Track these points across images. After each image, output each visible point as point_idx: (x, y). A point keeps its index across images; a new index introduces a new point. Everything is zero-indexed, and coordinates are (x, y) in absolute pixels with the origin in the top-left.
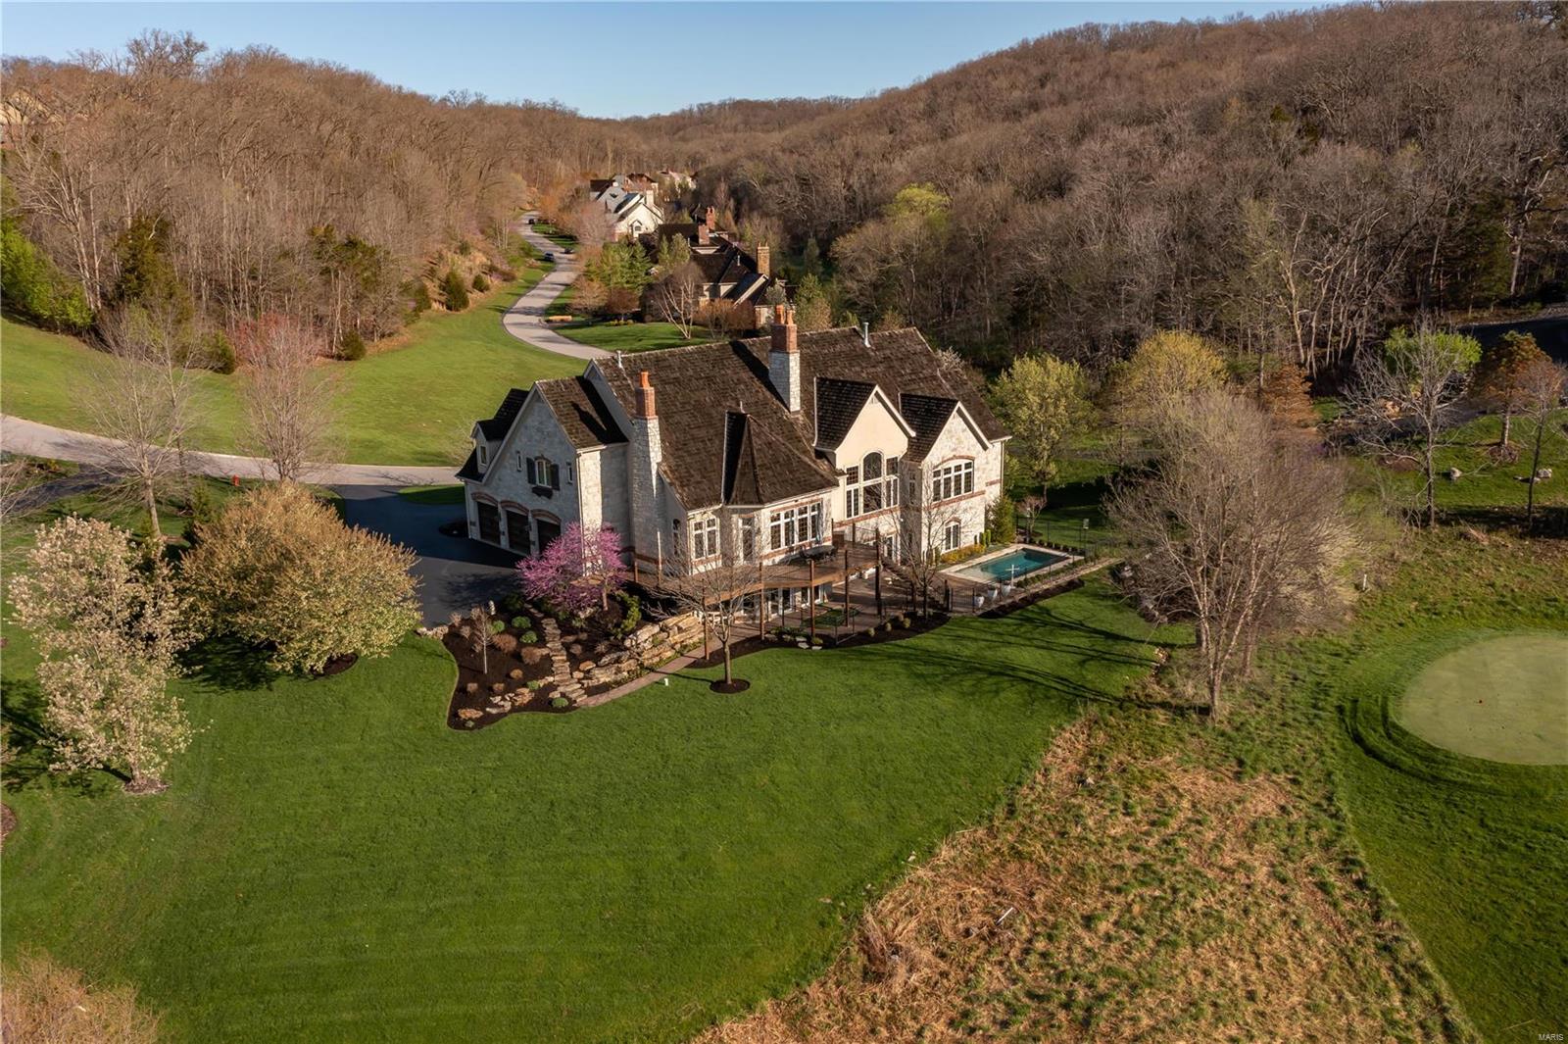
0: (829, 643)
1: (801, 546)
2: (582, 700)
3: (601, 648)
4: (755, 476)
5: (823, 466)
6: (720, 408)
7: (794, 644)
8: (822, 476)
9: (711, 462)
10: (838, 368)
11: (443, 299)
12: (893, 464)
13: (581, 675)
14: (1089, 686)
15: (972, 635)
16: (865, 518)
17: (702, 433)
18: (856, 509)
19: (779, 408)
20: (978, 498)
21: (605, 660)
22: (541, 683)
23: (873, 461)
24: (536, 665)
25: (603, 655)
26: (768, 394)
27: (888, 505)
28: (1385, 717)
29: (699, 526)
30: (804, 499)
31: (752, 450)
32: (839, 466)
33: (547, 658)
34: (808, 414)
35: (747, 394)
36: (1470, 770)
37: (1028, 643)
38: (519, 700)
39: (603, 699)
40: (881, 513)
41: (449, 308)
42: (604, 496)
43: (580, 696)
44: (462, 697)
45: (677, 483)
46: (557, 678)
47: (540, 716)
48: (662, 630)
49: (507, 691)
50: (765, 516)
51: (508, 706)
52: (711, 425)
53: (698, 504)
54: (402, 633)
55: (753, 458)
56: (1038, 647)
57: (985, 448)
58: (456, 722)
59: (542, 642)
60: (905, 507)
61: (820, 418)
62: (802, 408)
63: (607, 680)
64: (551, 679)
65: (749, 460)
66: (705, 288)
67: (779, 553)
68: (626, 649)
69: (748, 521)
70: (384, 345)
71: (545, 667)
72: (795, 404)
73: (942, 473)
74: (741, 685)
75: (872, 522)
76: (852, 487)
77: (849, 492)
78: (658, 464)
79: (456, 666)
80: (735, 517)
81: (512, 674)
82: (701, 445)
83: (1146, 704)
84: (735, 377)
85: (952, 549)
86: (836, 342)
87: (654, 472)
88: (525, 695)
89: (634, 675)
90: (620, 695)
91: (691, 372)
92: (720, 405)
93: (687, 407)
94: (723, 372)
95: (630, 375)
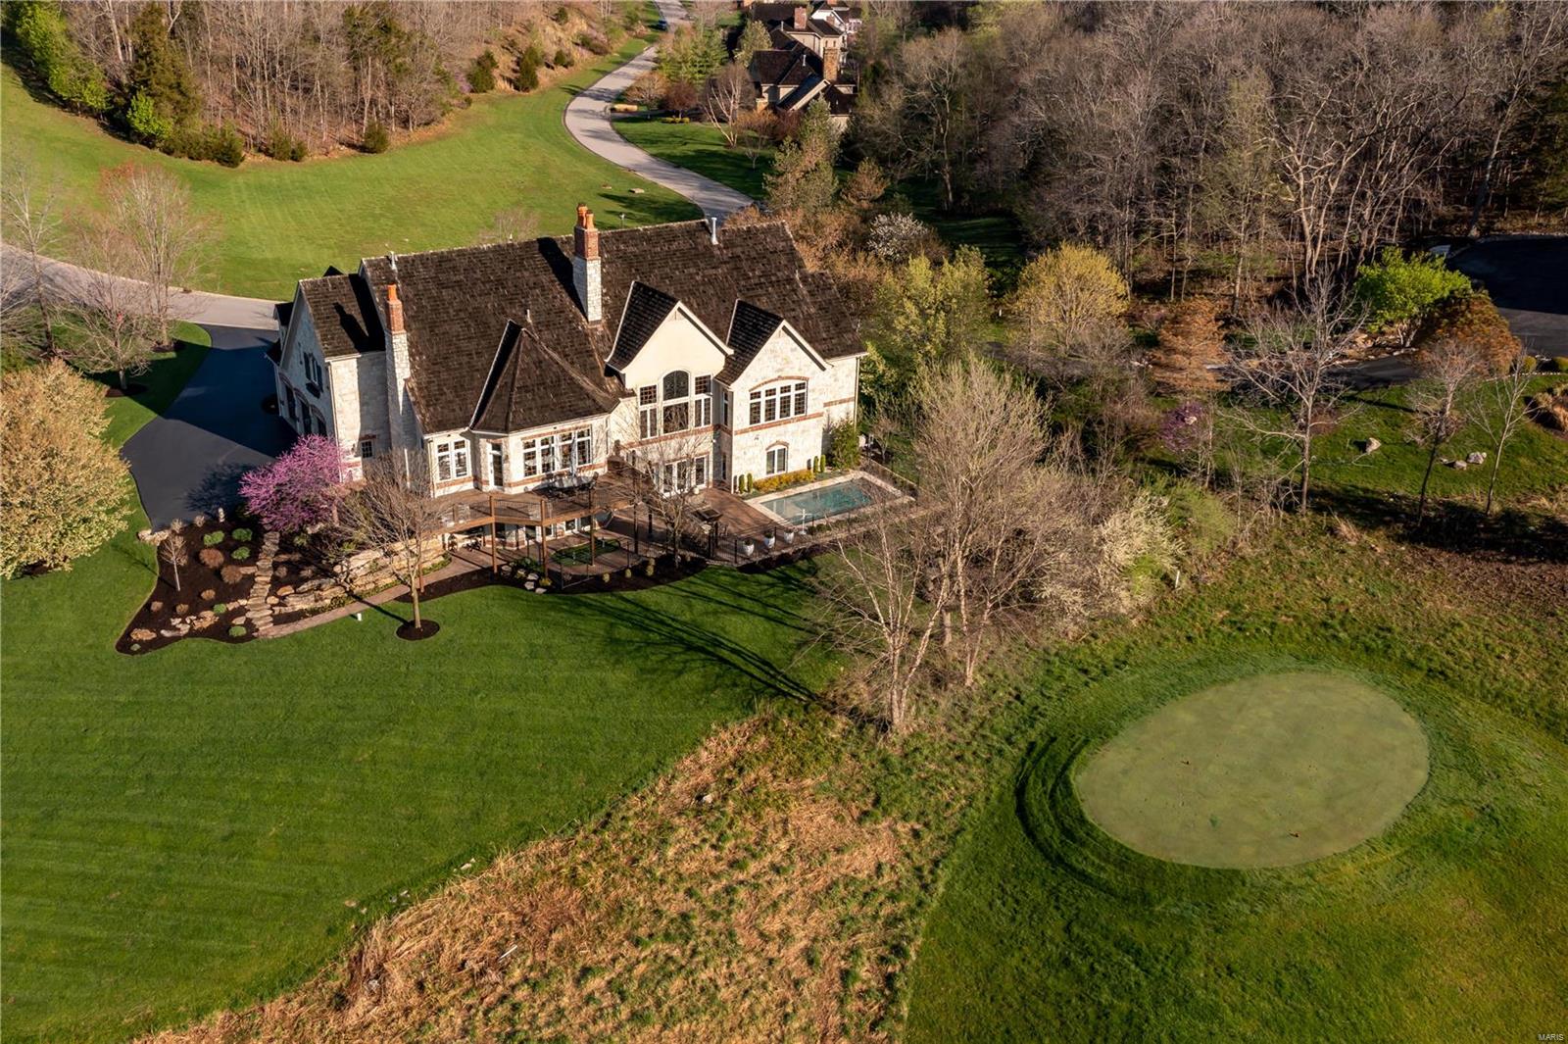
1: (563, 473)
2: (266, 628)
3: (307, 572)
4: (511, 400)
5: (611, 384)
6: (502, 317)
7: (521, 583)
9: (472, 378)
10: (667, 270)
11: (513, 76)
12: (703, 384)
13: (276, 601)
14: (789, 674)
16: (667, 439)
18: (654, 429)
19: (575, 316)
20: (813, 421)
21: (305, 587)
22: (231, 606)
23: (676, 383)
24: (235, 586)
25: (306, 580)
26: (567, 300)
27: (698, 424)
29: (444, 448)
30: (568, 426)
31: (515, 369)
32: (629, 385)
33: (250, 580)
34: (611, 325)
35: (541, 299)
38: (198, 625)
39: (287, 630)
40: (687, 434)
41: (516, 88)
42: (362, 404)
43: (266, 624)
44: (145, 618)
45: (423, 402)
46: (250, 602)
47: (210, 644)
48: (387, 555)
49: (189, 613)
50: (514, 444)
51: (185, 629)
52: (484, 335)
53: (442, 426)
57: (823, 369)
58: (125, 645)
59: (253, 559)
60: (717, 427)
61: (624, 329)
62: (604, 316)
63: (305, 607)
64: (243, 602)
65: (509, 380)
66: (765, 89)
67: (533, 480)
68: (336, 575)
69: (497, 447)
71: (244, 588)
72: (595, 311)
73: (763, 394)
74: (431, 628)
75: (674, 443)
76: (648, 407)
77: (644, 413)
78: (406, 381)
79: (156, 579)
80: (483, 441)
81: (203, 595)
83: (836, 707)
84: (532, 280)
85: (776, 473)
86: (675, 238)
87: (400, 389)
88: (208, 618)
89: (338, 603)
90: (306, 626)
91: (478, 275)
92: (504, 313)
93: (462, 315)
94: (518, 275)
95: (403, 279)
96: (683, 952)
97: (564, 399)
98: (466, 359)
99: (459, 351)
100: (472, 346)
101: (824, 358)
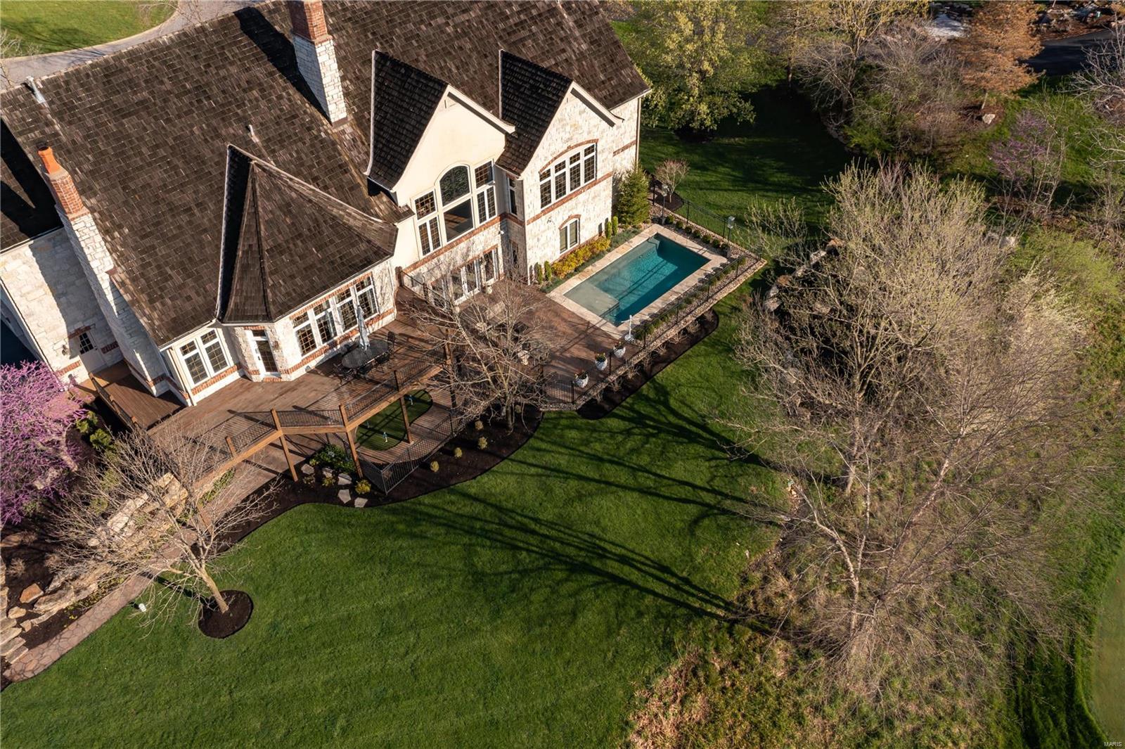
0: (377, 490)
1: (346, 338)
2: (19, 658)
3: (53, 560)
4: (262, 269)
5: (380, 204)
6: (218, 143)
8: (369, 242)
9: (201, 245)
10: (411, 26)
12: (484, 174)
13: (22, 612)
15: (564, 461)
16: (451, 246)
18: (437, 242)
19: (314, 120)
20: (604, 183)
21: (57, 582)
23: (454, 180)
25: (55, 571)
26: (297, 97)
27: (482, 218)
29: (188, 349)
31: (257, 223)
32: (402, 202)
34: (360, 121)
35: (263, 104)
37: (630, 479)
40: (473, 234)
43: (18, 651)
45: (144, 297)
48: (152, 496)
50: (284, 323)
52: (200, 176)
53: (179, 326)
55: (259, 239)
57: (611, 124)
60: (503, 216)
61: (377, 123)
62: (349, 110)
63: (62, 608)
65: (254, 242)
67: (314, 356)
68: (93, 551)
69: (261, 333)
72: (338, 108)
73: (553, 171)
74: (242, 612)
75: (460, 248)
76: (427, 219)
77: (423, 228)
78: (110, 273)
80: (239, 330)
84: (244, 76)
85: (569, 248)
87: (106, 286)
89: (108, 584)
91: (168, 85)
92: (218, 136)
93: (162, 152)
94: (222, 73)
95: (59, 115)
97: (332, 249)
98: (184, 218)
99: (172, 209)
100: (188, 197)
101: (609, 107)
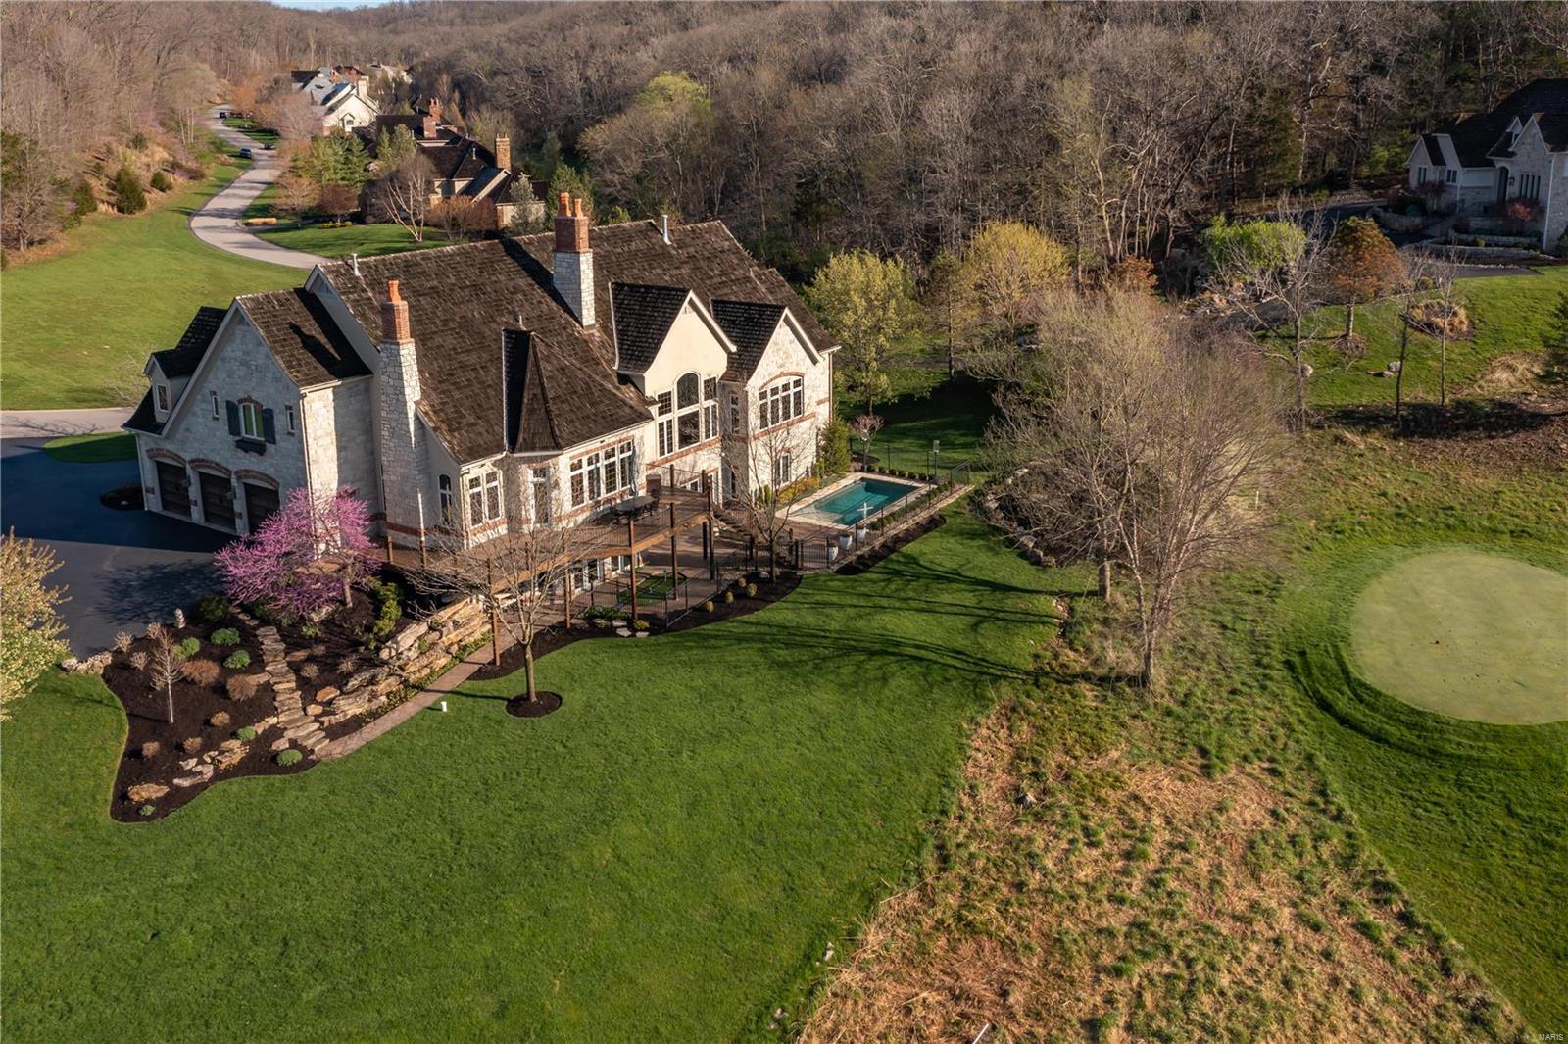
0: (657, 626)
1: (608, 500)
2: (322, 747)
3: (347, 665)
4: (548, 411)
5: (628, 393)
6: (493, 326)
7: (611, 632)
8: (631, 407)
9: (487, 397)
10: (636, 271)
11: (113, 199)
12: (710, 389)
13: (319, 709)
14: (991, 658)
15: (835, 599)
16: (681, 455)
17: (473, 359)
18: (671, 445)
19: (568, 322)
20: (809, 421)
21: (353, 683)
22: (259, 728)
23: (688, 386)
24: (250, 702)
25: (349, 675)
26: (553, 304)
27: (707, 436)
28: (1346, 672)
29: (475, 483)
30: (611, 439)
31: (540, 377)
32: (648, 390)
33: (268, 689)
34: (605, 328)
35: (527, 306)
36: (1469, 738)
37: (904, 605)
38: (226, 761)
39: (354, 742)
40: (699, 448)
41: (121, 210)
42: (340, 448)
43: (319, 742)
44: (135, 768)
45: (444, 427)
46: (283, 718)
47: (258, 783)
48: (432, 629)
49: (206, 747)
50: (561, 464)
51: (208, 771)
52: (481, 346)
53: (475, 453)
54: (34, 676)
55: (543, 389)
56: (917, 610)
57: (815, 361)
58: (125, 809)
59: (258, 664)
60: (726, 438)
61: (621, 333)
62: (597, 321)
63: (358, 711)
64: (273, 720)
65: (538, 391)
66: (437, 184)
67: (583, 510)
68: (384, 663)
69: (541, 472)
70: (33, 254)
71: (265, 702)
72: (589, 316)
73: (769, 394)
74: (551, 701)
75: (689, 458)
76: (665, 418)
77: (661, 425)
78: (417, 403)
79: (124, 715)
80: (524, 467)
81: (213, 721)
82: (472, 375)
83: (1069, 679)
84: (510, 285)
85: (781, 484)
86: (630, 239)
87: (410, 415)
88: (235, 751)
89: (396, 699)
90: (378, 733)
91: (453, 280)
93: (451, 325)
94: (494, 279)
95: (372, 286)
96: (1174, 964)
97: (601, 407)
99: (463, 366)
